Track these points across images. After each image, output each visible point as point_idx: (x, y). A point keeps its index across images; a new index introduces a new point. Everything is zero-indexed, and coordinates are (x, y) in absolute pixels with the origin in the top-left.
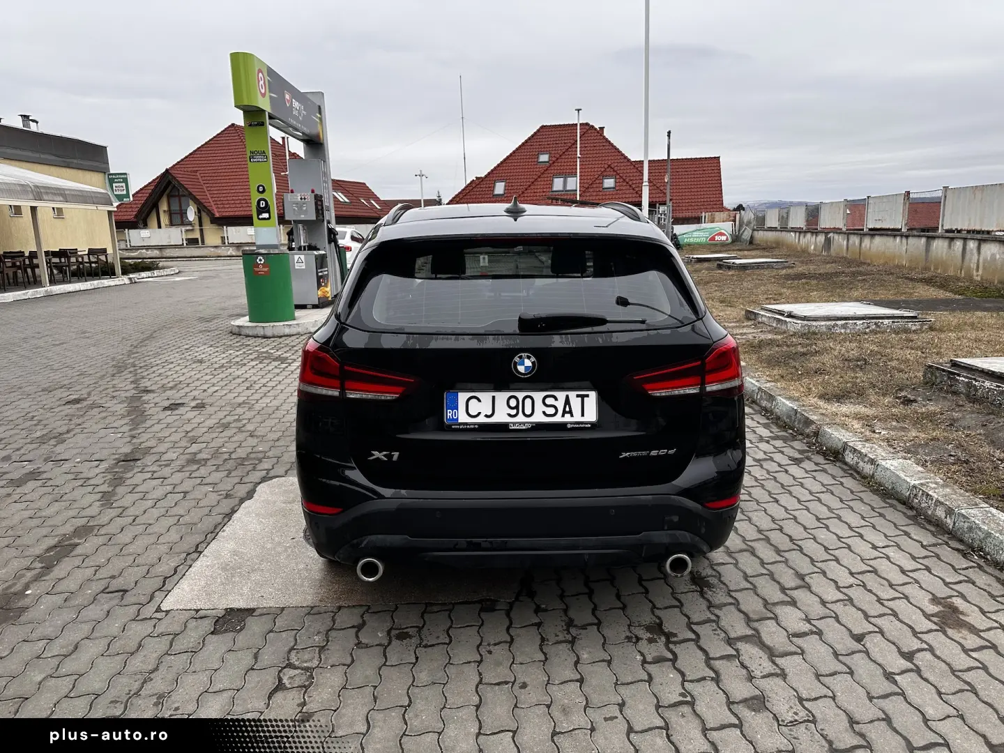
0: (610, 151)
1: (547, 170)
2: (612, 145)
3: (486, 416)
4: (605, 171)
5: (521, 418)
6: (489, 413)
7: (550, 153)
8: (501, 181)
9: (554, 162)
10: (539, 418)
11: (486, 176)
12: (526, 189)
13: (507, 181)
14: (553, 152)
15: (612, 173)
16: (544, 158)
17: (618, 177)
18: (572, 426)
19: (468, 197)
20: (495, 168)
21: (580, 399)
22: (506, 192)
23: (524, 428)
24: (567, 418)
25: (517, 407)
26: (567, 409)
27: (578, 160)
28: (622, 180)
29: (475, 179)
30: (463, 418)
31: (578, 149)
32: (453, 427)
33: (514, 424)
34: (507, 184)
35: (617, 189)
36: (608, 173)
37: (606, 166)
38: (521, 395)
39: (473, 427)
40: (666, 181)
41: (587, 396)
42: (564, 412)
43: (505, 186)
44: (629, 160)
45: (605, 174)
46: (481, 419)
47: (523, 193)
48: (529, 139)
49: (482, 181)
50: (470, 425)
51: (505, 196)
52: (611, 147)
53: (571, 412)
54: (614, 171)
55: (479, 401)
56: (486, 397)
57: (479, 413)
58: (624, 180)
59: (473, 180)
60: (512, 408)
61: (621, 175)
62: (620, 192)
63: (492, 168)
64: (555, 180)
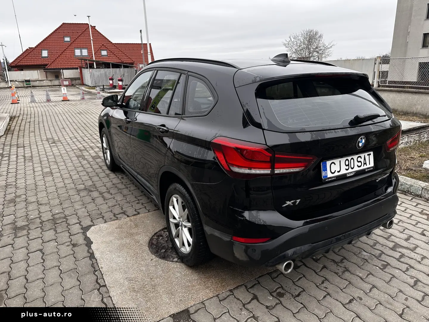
0: (101, 38)
1: (70, 45)
2: (102, 35)
3: (338, 172)
4: (101, 47)
5: (350, 170)
6: (339, 170)
7: (70, 37)
8: (45, 50)
9: (73, 42)
10: (356, 169)
11: (36, 47)
12: (61, 55)
13: (49, 50)
14: (72, 37)
15: (105, 48)
16: (67, 39)
17: (108, 50)
18: (367, 170)
19: (27, 58)
20: (40, 43)
21: (368, 156)
22: (49, 55)
23: (352, 175)
24: (365, 167)
25: (348, 165)
26: (365, 162)
27: (92, 41)
28: (110, 52)
29: (28, 48)
30: (329, 175)
31: (91, 36)
32: (326, 180)
33: (348, 173)
34: (49, 52)
35: (109, 55)
36: (103, 48)
37: (101, 45)
38: (349, 158)
39: (334, 178)
40: (142, 53)
41: (370, 154)
42: (364, 164)
43: (48, 53)
44: (111, 43)
45: (101, 48)
46: (336, 174)
47: (59, 56)
48: (57, 29)
49: (34, 50)
50: (333, 178)
51: (49, 57)
52: (101, 36)
53: (366, 164)
54: (106, 47)
55: (335, 164)
56: (337, 161)
57: (335, 171)
58: (111, 52)
59: (28, 49)
60: (347, 166)
61: (110, 49)
62: (110, 57)
63: (39, 43)
64: (76, 50)
